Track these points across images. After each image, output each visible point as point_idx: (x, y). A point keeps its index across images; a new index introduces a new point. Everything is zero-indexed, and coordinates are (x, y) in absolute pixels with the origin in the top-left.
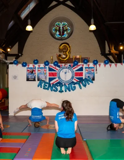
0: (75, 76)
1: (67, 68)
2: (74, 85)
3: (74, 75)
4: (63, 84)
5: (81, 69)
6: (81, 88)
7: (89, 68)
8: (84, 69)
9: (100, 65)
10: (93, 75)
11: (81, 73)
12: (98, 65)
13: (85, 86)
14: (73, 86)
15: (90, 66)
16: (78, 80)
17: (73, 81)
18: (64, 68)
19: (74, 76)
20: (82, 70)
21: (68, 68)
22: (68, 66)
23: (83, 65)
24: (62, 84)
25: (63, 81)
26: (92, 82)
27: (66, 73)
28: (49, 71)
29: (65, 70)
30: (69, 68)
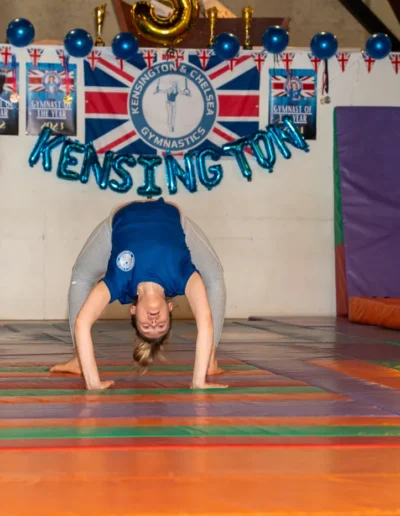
0: (222, 114)
1: (178, 72)
2: (215, 158)
3: (214, 109)
4: (160, 152)
5: (251, 80)
6: (249, 178)
7: (290, 73)
8: (265, 79)
9: (343, 61)
10: (310, 109)
11: (247, 98)
12: (333, 62)
13: (269, 164)
14: (209, 162)
15: (292, 66)
16: (236, 137)
18: (163, 73)
19: (213, 117)
21: (187, 74)
22: (186, 61)
23: (259, 61)
24: (155, 152)
25: (160, 137)
26: (305, 148)
27: (172, 97)
28: (87, 83)
29: (167, 82)
30: (189, 69)
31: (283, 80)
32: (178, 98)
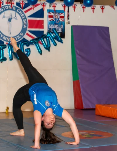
0: (30, 27)
1: (12, 9)
3: (26, 25)
4: (5, 43)
5: (40, 14)
6: (41, 54)
7: (55, 12)
8: (46, 14)
9: (74, 7)
10: (62, 26)
11: (39, 21)
12: (71, 8)
13: (48, 48)
14: (25, 47)
15: (56, 9)
16: (35, 37)
17: (24, 39)
18: (6, 10)
20: (42, 16)
21: (16, 11)
22: (15, 5)
23: (44, 6)
24: (3, 42)
25: (6, 36)
26: (61, 42)
27: (10, 20)
29: (8, 13)
30: (16, 8)
31: (52, 14)
32: (12, 20)
